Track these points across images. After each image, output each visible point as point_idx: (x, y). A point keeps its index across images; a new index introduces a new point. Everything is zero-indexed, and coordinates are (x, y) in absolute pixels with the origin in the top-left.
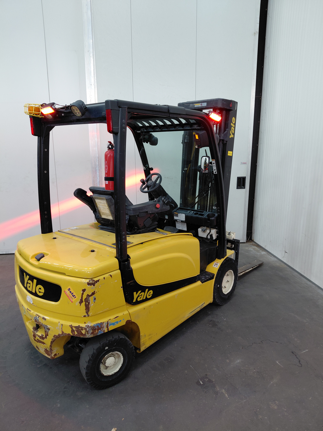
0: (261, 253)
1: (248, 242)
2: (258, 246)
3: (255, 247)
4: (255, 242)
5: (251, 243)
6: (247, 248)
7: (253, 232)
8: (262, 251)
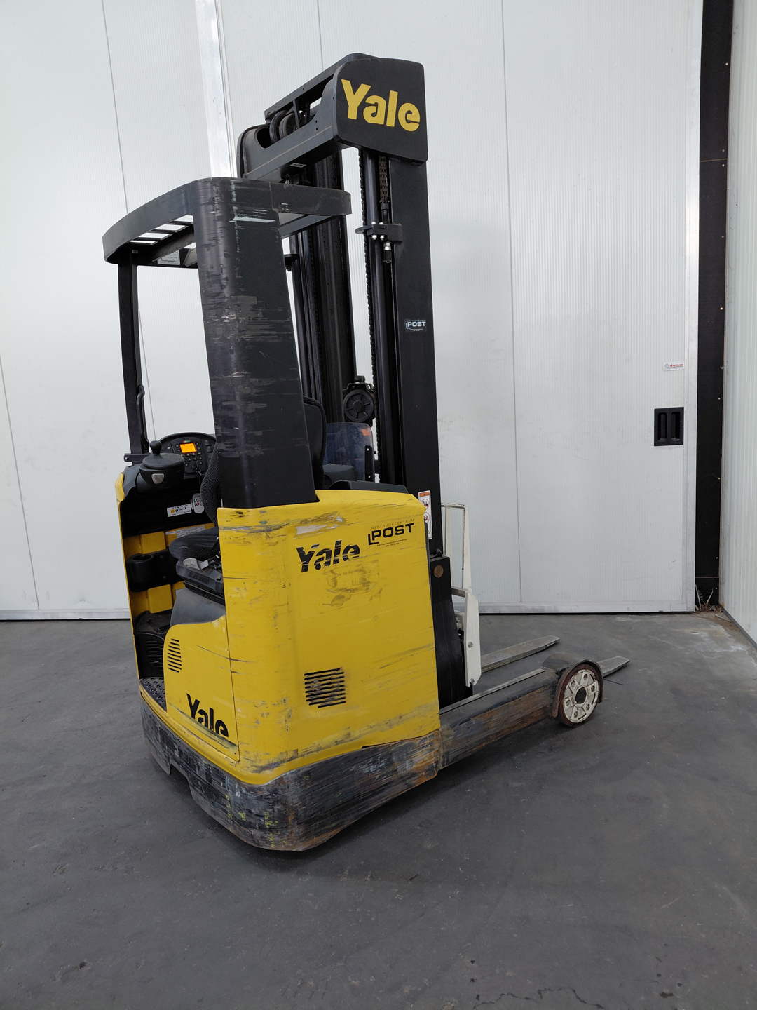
0: (729, 648)
1: (704, 611)
2: (732, 624)
3: (721, 629)
4: (726, 613)
5: (712, 615)
6: (688, 631)
7: (721, 580)
8: (738, 641)
